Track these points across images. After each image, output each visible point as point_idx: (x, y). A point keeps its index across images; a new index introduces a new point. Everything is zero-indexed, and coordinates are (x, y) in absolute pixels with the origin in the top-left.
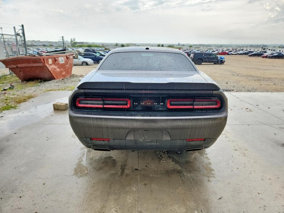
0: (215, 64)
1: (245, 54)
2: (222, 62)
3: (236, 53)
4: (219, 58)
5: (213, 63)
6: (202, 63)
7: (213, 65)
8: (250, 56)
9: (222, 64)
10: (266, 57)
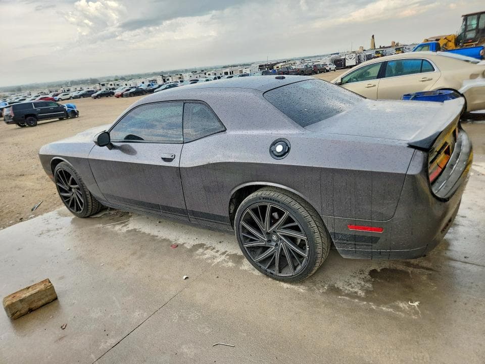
0: (61, 119)
1: (84, 96)
2: (74, 114)
3: (68, 97)
4: (67, 109)
5: (58, 119)
6: (38, 122)
7: (58, 122)
8: (95, 98)
9: (76, 117)
10: (122, 95)
